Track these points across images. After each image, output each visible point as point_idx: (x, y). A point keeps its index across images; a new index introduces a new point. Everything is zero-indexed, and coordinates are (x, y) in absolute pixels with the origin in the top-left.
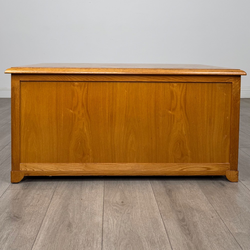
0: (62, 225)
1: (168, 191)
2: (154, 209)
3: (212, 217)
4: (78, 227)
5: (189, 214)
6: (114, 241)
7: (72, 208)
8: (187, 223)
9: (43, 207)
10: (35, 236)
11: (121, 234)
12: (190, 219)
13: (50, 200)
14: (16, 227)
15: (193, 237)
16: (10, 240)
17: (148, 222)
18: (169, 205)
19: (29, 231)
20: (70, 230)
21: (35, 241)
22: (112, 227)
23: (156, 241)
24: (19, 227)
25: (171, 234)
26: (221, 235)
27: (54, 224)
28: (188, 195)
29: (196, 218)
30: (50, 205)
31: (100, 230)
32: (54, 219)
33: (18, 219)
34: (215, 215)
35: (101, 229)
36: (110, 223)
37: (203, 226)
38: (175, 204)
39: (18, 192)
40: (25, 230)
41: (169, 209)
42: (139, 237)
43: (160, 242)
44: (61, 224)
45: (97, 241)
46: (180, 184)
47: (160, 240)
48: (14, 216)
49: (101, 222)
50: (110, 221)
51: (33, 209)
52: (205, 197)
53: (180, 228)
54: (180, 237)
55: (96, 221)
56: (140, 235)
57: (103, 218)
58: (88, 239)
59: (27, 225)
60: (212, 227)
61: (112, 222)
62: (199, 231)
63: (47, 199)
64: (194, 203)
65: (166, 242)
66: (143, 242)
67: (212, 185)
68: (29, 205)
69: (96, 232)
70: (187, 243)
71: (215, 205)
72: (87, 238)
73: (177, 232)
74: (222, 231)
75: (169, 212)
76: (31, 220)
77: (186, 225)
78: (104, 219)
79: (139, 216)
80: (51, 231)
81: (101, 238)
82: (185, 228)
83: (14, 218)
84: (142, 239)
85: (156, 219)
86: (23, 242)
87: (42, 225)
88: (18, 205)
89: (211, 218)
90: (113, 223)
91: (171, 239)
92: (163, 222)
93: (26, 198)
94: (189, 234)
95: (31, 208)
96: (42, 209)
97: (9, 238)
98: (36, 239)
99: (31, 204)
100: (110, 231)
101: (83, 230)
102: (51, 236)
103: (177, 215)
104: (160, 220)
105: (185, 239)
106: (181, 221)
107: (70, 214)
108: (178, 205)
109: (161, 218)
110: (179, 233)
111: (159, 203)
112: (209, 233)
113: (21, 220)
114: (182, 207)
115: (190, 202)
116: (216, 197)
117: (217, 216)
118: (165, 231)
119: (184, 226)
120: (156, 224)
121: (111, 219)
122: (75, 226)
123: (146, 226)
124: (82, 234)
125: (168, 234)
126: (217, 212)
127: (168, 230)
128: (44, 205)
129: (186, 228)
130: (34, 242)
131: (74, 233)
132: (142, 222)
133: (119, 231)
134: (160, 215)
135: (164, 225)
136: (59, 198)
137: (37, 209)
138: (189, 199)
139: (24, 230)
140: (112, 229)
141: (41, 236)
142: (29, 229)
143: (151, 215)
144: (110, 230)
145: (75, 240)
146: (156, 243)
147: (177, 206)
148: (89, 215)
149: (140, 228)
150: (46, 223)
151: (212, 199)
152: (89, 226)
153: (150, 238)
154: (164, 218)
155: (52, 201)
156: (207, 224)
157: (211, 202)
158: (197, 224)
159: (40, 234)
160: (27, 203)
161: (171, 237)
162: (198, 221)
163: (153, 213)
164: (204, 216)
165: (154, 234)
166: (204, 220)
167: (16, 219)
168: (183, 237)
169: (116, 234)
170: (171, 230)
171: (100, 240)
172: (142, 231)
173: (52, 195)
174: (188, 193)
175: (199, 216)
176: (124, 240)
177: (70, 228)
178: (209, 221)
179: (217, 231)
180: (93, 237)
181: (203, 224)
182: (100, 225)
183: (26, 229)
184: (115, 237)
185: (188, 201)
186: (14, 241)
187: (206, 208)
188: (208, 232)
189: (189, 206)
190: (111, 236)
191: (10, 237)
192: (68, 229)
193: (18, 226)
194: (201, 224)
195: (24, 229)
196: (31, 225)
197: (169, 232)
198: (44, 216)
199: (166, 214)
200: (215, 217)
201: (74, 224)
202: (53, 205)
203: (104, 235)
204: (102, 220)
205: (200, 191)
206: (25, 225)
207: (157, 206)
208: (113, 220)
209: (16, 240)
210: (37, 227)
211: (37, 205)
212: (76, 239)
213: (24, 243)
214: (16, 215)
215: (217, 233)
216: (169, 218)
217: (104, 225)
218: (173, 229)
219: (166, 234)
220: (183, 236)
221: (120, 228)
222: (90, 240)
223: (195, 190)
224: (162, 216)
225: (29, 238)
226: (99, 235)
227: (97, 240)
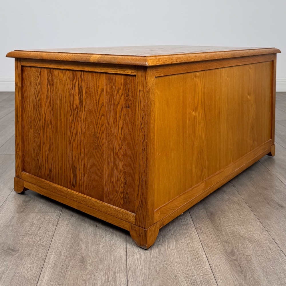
0: (73, 260)
1: (209, 214)
2: (193, 239)
3: (270, 249)
4: (94, 263)
5: (240, 245)
6: (144, 282)
7: (84, 238)
8: (237, 257)
9: (47, 236)
10: (38, 275)
11: (152, 272)
12: (241, 252)
13: (55, 227)
14: (12, 262)
15: (246, 276)
16: (5, 281)
17: (186, 255)
18: (212, 234)
19: (29, 269)
20: (83, 266)
21: (38, 282)
22: (140, 263)
23: (198, 281)
24: (16, 262)
25: (218, 272)
26: (283, 273)
27: (62, 259)
28: (236, 219)
29: (250, 251)
30: (55, 233)
31: (123, 266)
32: (62, 253)
33: (14, 253)
34: (274, 246)
35: (125, 266)
36: (136, 258)
37: (260, 262)
38: (220, 232)
39: (12, 217)
40: (24, 267)
41: (213, 239)
42: (175, 277)
43: (203, 283)
44: (71, 259)
45: (120, 282)
46: (225, 205)
47: (204, 280)
48: (8, 249)
49: (124, 257)
50: (136, 256)
51: (33, 239)
52: (258, 223)
53: (229, 264)
54: (230, 276)
55: (118, 255)
56: (176, 273)
57: (126, 251)
58: (108, 280)
59: (26, 261)
60: (270, 262)
61: (138, 256)
62: (254, 268)
63: (50, 225)
64: (245, 230)
65: (212, 282)
66: (181, 282)
67: (267, 207)
68: (27, 233)
69: (119, 270)
70: (239, 283)
71: (273, 233)
72: (106, 278)
73: (225, 269)
74: (285, 268)
75: (213, 242)
76: (32, 254)
77: (236, 260)
78: (128, 253)
79: (174, 248)
80: (58, 268)
81: (126, 278)
82: (235, 264)
83: (8, 251)
84: (179, 278)
85: (196, 252)
86: (22, 283)
87: (47, 261)
88: (13, 233)
89: (269, 251)
90: (141, 258)
91: (218, 279)
92: (206, 255)
93: (23, 225)
94: (242, 272)
95: (30, 238)
96: (44, 239)
97: (3, 278)
98: (40, 280)
99: (30, 232)
100: (137, 268)
101: (100, 268)
102: (59, 275)
103: (224, 246)
104: (202, 253)
105: (237, 279)
106: (230, 255)
107: (83, 245)
108: (224, 233)
109: (203, 251)
110: (228, 270)
111: (199, 230)
112: (268, 270)
113: (18, 254)
114: (230, 236)
115: (240, 229)
116: (273, 222)
117: (276, 247)
118: (210, 268)
119: (234, 261)
120: (196, 259)
121: (137, 252)
122: (90, 262)
123: (184, 261)
124: (100, 273)
125: (213, 272)
126: (276, 242)
127: (214, 266)
128: (47, 233)
129: (237, 263)
130: (37, 284)
131: (89, 271)
132: (179, 256)
133: (149, 269)
134: (202, 247)
135: (207, 260)
136: (66, 224)
137: (38, 239)
138: (238, 224)
139: (22, 267)
140: (139, 266)
141: (45, 276)
142: (30, 265)
143: (189, 246)
144: (137, 266)
145: (92, 281)
146: (198, 284)
147: (222, 235)
148: (107, 247)
149: (175, 265)
150: (52, 258)
151: (268, 224)
152: (109, 261)
153: (190, 278)
154: (207, 250)
155: (58, 229)
156: (265, 259)
157: (267, 229)
158: (251, 258)
159: (44, 273)
160: (24, 230)
161: (217, 275)
162: (252, 255)
163: (192, 244)
164: (259, 247)
165: (195, 272)
166: (260, 253)
167: (11, 253)
168: (233, 276)
169: (145, 273)
170: (218, 267)
171: (124, 281)
172: (178, 268)
173: (57, 221)
174: (236, 217)
175: (253, 248)
176: (156, 280)
177: (84, 264)
178: (267, 254)
179: (278, 268)
180: (115, 276)
181: (259, 258)
182: (123, 260)
183: (26, 267)
184: (144, 277)
185: (237, 227)
186: (10, 282)
187: (262, 237)
188: (266, 269)
189: (239, 234)
190: (139, 275)
191: (5, 277)
192: (80, 266)
193: (14, 262)
194: (256, 258)
195: (23, 265)
196: (32, 261)
197: (215, 269)
198: (48, 248)
199: (209, 245)
200: (274, 249)
201: (89, 258)
202: (59, 233)
203: (129, 273)
204: (125, 254)
205: (252, 214)
206: (24, 261)
207: (197, 234)
208: (140, 254)
209: (12, 281)
210: (39, 263)
211: (37, 233)
212: (92, 279)
213: (24, 284)
214: (11, 247)
215: (279, 270)
216: (214, 250)
217: (128, 260)
218: (220, 265)
219: (211, 271)
220: (234, 274)
221: (150, 264)
222: (111, 281)
223: (246, 213)
224: (204, 248)
225: (30, 278)
226: (123, 274)
227: (120, 280)
